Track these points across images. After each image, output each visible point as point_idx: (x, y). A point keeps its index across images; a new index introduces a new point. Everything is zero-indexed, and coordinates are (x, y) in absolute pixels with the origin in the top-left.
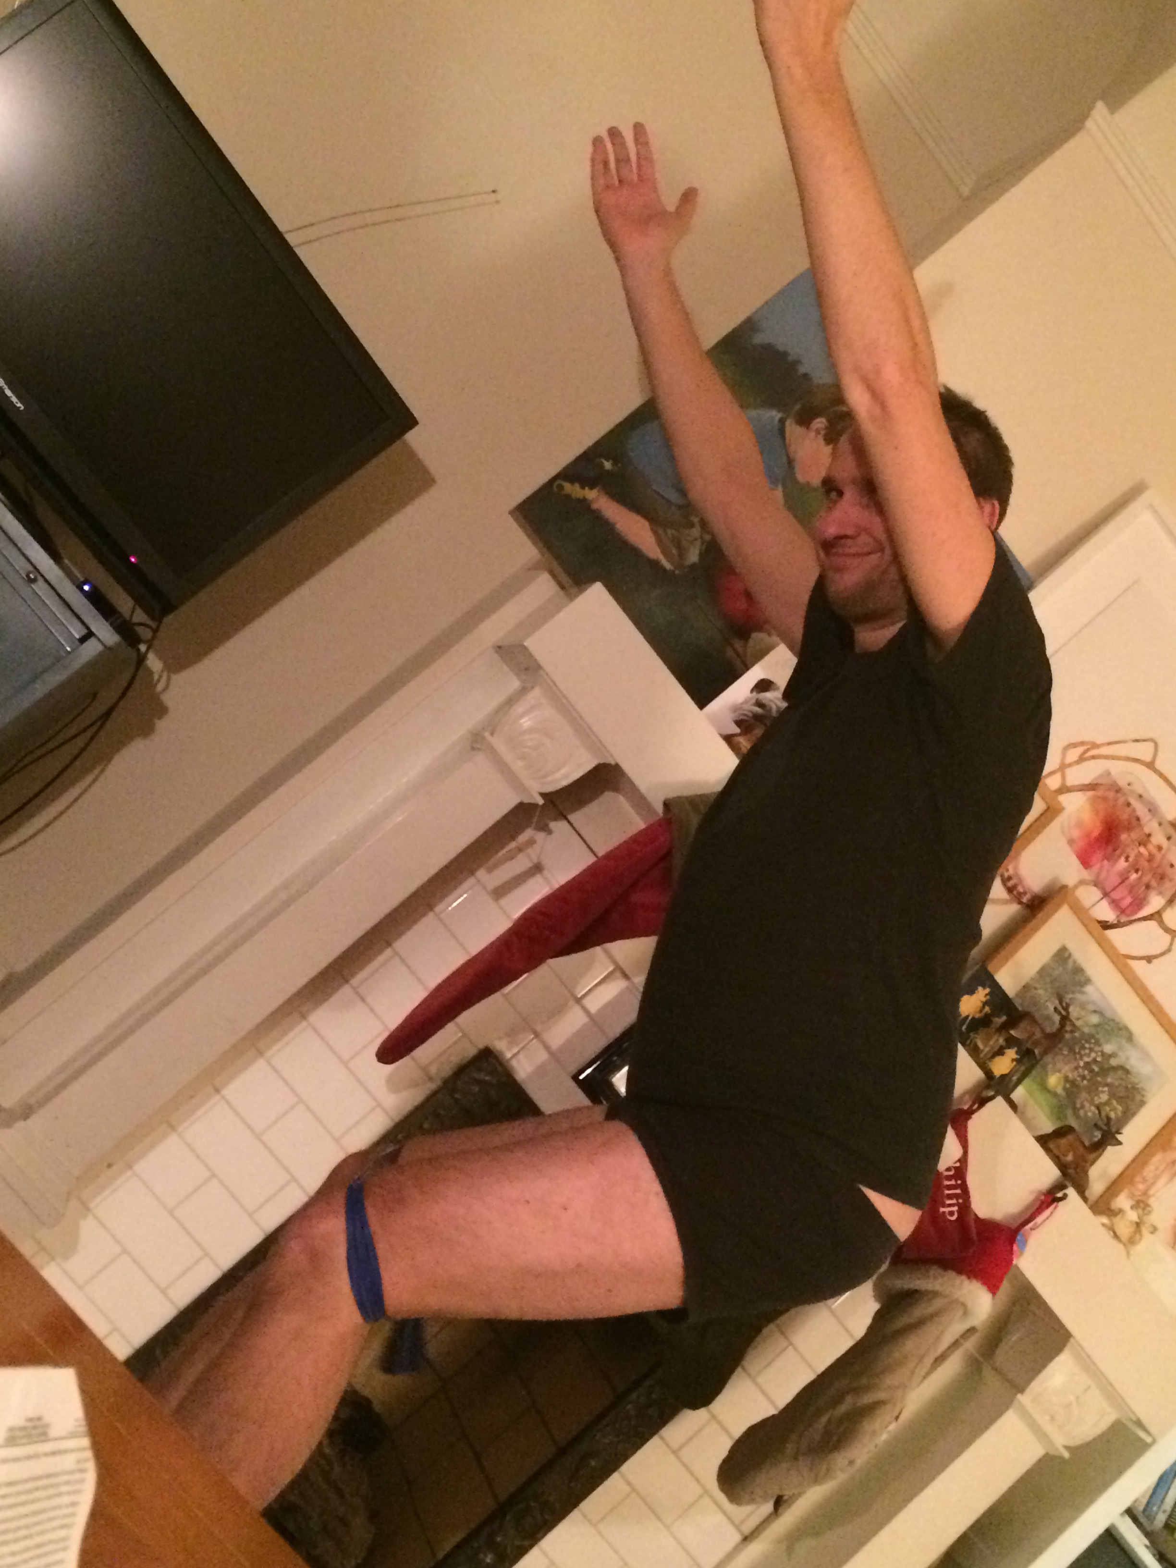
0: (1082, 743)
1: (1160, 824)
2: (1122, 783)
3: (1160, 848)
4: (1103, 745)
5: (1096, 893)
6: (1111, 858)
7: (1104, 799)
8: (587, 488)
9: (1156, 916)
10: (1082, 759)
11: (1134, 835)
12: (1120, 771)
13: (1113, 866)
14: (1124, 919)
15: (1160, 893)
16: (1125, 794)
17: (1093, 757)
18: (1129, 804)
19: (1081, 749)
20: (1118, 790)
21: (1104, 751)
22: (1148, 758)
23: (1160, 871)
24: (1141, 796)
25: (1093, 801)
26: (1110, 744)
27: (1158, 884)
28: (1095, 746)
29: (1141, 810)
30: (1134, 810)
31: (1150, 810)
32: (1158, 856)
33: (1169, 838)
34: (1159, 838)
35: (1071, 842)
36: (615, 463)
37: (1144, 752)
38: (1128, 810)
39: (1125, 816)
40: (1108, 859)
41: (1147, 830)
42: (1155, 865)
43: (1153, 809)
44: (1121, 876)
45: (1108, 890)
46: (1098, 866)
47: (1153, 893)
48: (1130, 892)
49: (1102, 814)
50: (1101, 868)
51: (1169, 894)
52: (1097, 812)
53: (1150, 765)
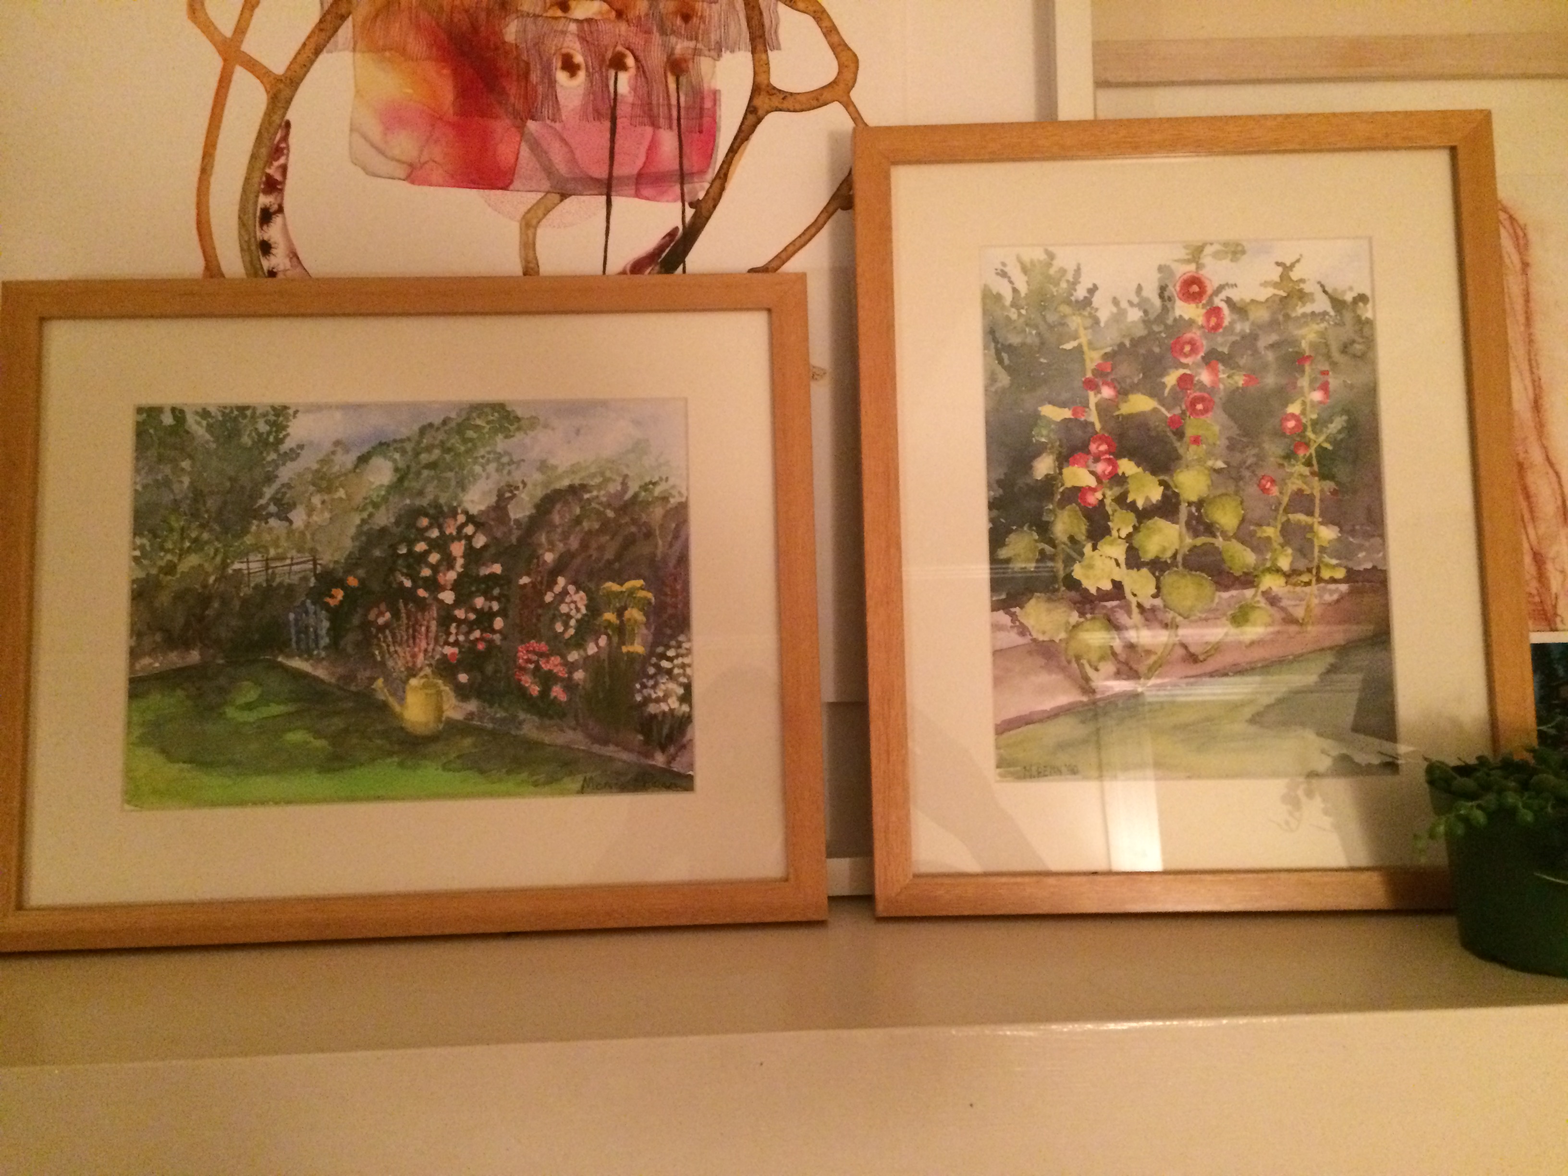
7: (390, 4)
9: (763, 102)
13: (555, 114)
27: (693, 37)
35: (415, 173)
40: (532, 114)
44: (598, 115)
45: (602, 174)
46: (525, 151)
47: (705, 64)
48: (655, 125)
49: (416, 45)
50: (536, 147)
51: (739, 28)
52: (402, 51)
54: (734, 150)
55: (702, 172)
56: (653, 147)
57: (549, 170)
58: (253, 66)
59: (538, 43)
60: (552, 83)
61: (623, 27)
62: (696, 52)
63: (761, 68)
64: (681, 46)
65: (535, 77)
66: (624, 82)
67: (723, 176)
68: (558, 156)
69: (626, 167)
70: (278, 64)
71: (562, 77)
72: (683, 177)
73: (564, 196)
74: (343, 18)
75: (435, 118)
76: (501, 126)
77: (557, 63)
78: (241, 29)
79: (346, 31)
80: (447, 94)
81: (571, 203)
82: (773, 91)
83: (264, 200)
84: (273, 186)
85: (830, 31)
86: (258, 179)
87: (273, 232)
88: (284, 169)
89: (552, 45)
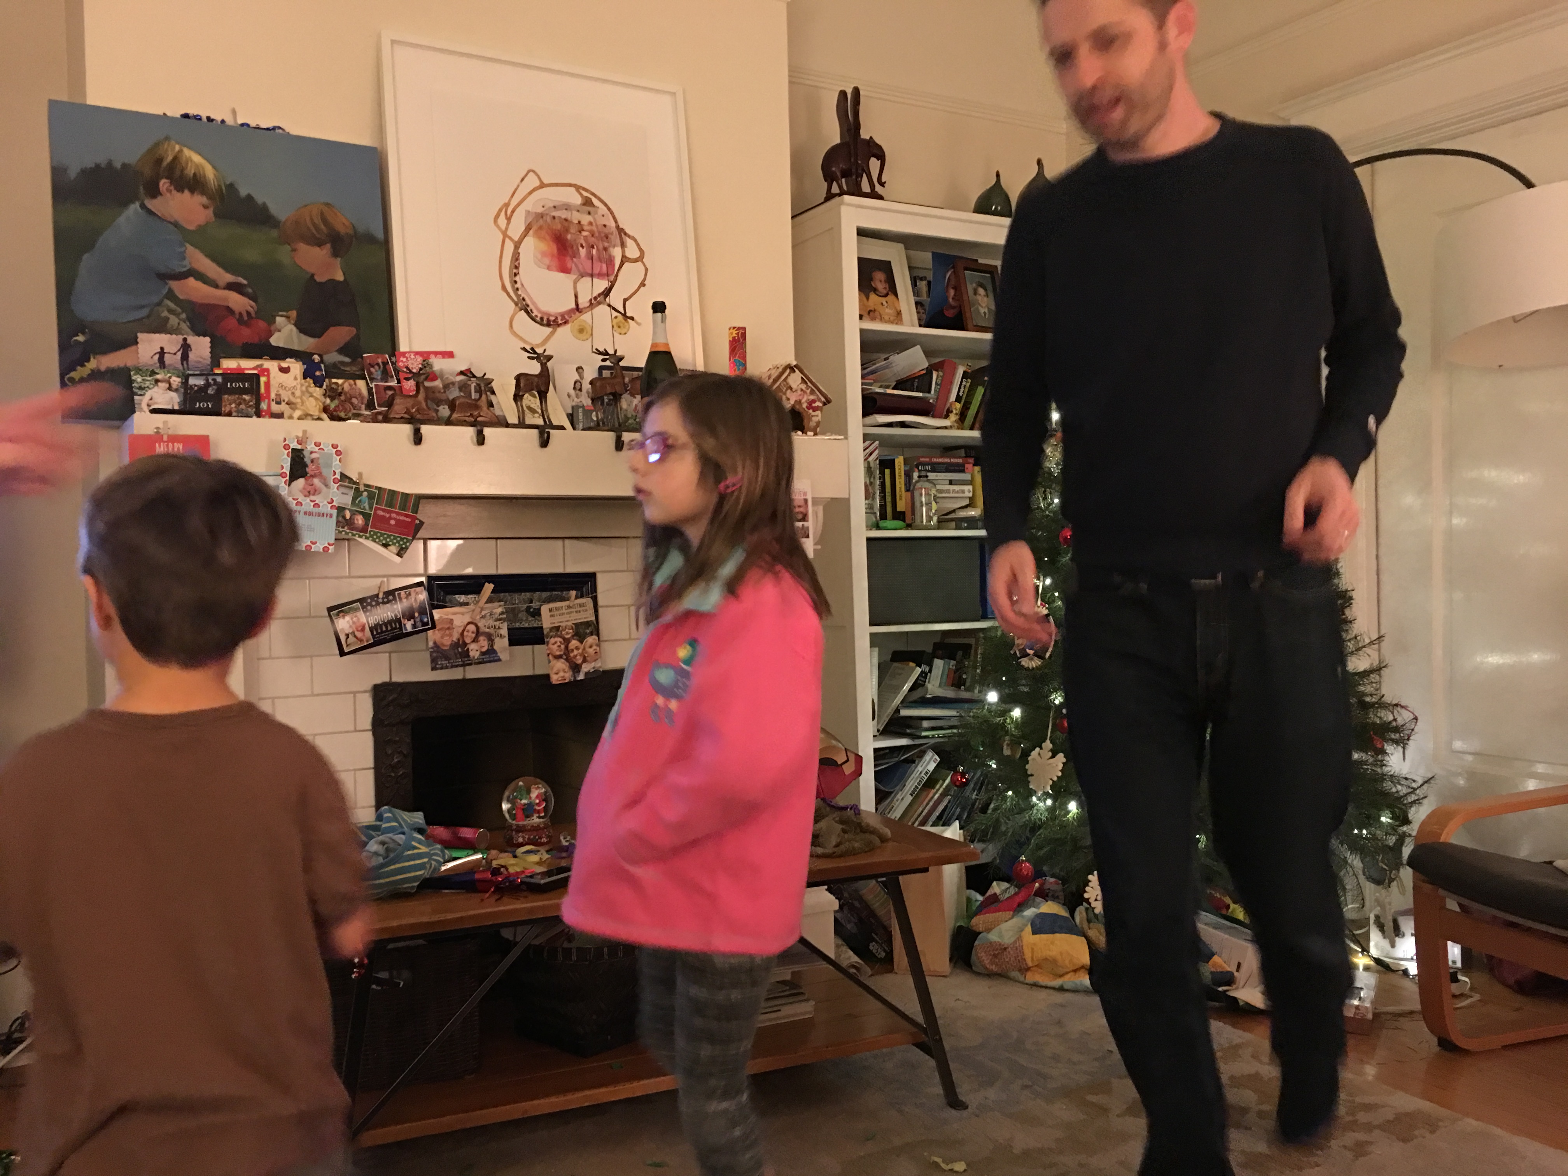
0: (500, 210)
1: (578, 211)
2: (540, 210)
3: (590, 223)
4: (510, 200)
5: (587, 280)
6: (575, 255)
7: (541, 228)
8: (86, 364)
9: (625, 259)
10: (509, 219)
11: (573, 230)
12: (533, 205)
13: (580, 257)
14: (612, 278)
15: (614, 246)
16: (547, 214)
17: (513, 212)
18: (554, 218)
19: (503, 214)
20: (542, 216)
21: (514, 202)
22: (538, 183)
23: (603, 235)
24: (555, 207)
25: (538, 235)
26: (512, 196)
27: (608, 242)
28: (507, 205)
29: (563, 214)
30: (560, 217)
31: (566, 209)
32: (594, 228)
33: (589, 213)
34: (586, 219)
35: (549, 268)
36: (83, 333)
37: (532, 181)
38: (557, 220)
39: (559, 227)
40: (575, 257)
41: (576, 222)
42: (597, 234)
43: (567, 207)
44: (588, 259)
45: (590, 272)
46: (573, 266)
47: (611, 249)
48: (601, 262)
49: (548, 237)
50: (576, 265)
51: (618, 241)
52: (544, 239)
53: (543, 185)
54: (619, 270)
55: (612, 274)
56: (601, 267)
57: (579, 271)
58: (510, 238)
59: (575, 240)
60: (578, 249)
61: (593, 239)
62: (609, 247)
63: (623, 252)
64: (606, 244)
65: (575, 248)
66: (594, 251)
67: (617, 276)
68: (580, 267)
69: (596, 271)
70: (516, 239)
71: (581, 249)
72: (608, 275)
73: (582, 277)
74: (530, 229)
75: (553, 256)
76: (568, 258)
77: (579, 246)
78: (507, 229)
79: (531, 232)
80: (555, 251)
81: (584, 278)
82: (626, 257)
83: (515, 271)
84: (517, 267)
85: (638, 245)
86: (513, 266)
87: (517, 278)
88: (519, 264)
89: (578, 241)
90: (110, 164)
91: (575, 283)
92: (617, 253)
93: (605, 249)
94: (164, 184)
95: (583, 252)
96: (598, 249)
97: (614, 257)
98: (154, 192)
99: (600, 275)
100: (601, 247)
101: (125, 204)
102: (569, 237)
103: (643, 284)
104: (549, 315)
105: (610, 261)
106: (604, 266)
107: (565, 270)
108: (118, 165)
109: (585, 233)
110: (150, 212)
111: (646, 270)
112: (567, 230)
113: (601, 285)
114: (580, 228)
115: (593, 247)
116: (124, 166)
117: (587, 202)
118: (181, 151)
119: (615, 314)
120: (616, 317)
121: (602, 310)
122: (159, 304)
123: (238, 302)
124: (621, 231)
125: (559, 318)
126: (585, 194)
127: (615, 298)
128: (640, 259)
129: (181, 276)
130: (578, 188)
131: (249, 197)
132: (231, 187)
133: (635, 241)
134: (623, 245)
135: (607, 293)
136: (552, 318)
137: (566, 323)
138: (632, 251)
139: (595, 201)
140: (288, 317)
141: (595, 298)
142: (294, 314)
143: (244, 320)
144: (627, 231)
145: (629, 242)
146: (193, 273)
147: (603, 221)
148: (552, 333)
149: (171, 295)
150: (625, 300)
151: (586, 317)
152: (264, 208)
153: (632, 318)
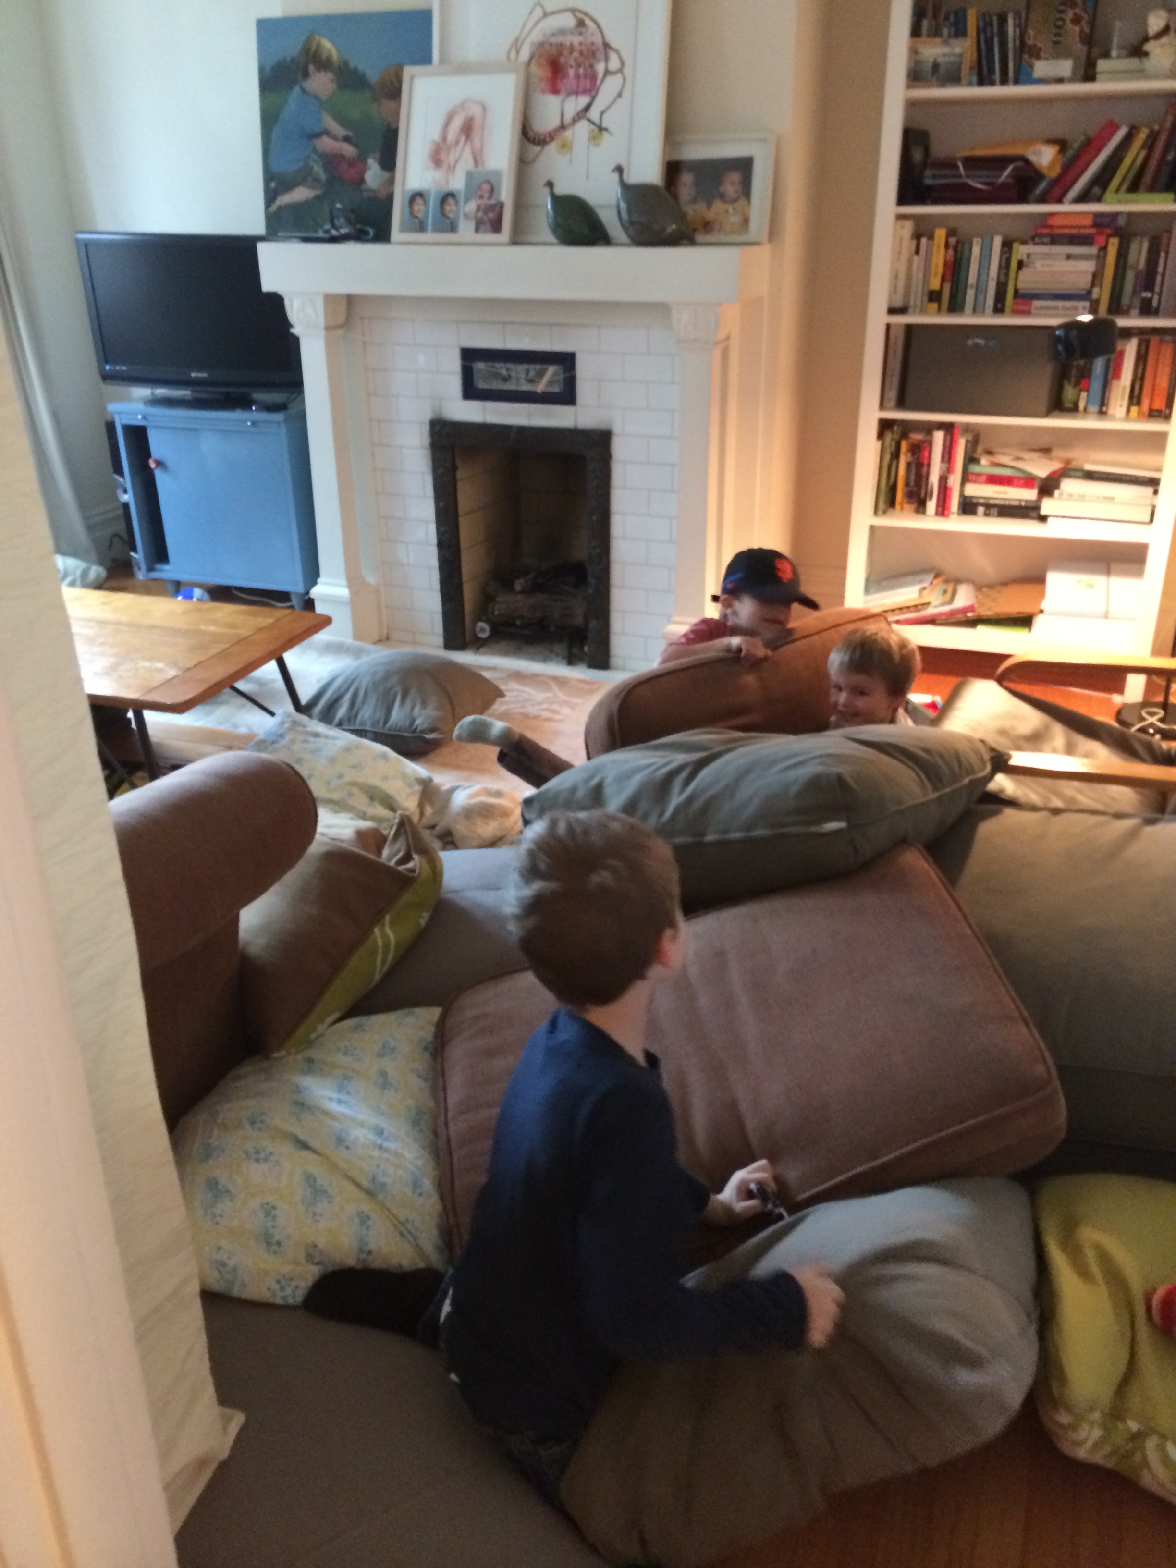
0: (512, 46)
1: (573, 33)
2: (541, 39)
3: (581, 44)
4: (520, 34)
5: (572, 98)
6: (565, 75)
9: (607, 72)
10: (518, 52)
11: (566, 53)
12: (536, 36)
14: (593, 93)
15: (598, 61)
17: (522, 44)
18: (551, 44)
19: (514, 48)
20: (541, 45)
21: (523, 36)
22: (542, 13)
23: (590, 52)
24: (553, 34)
25: (539, 64)
26: (522, 29)
28: (517, 40)
29: (559, 39)
30: (556, 43)
31: (562, 35)
32: (584, 48)
33: (581, 34)
34: (576, 40)
35: (546, 90)
36: (275, 180)
37: (538, 12)
38: (553, 46)
39: (555, 51)
41: (568, 44)
42: (585, 53)
43: (562, 32)
44: (576, 77)
45: (576, 91)
46: (563, 86)
47: (596, 65)
48: (586, 79)
49: (546, 64)
50: (565, 85)
51: (603, 56)
52: (544, 66)
53: (546, 15)
54: (600, 85)
55: (594, 89)
56: (585, 84)
57: (567, 90)
59: (566, 63)
60: (568, 71)
61: (581, 58)
62: (595, 63)
63: (606, 66)
64: (592, 61)
65: (565, 69)
66: (581, 70)
67: (598, 90)
68: (568, 87)
71: (570, 70)
72: (590, 91)
73: (569, 96)
74: (533, 58)
75: (548, 79)
76: (559, 80)
77: (569, 67)
79: (534, 60)
80: (550, 74)
82: (608, 70)
85: (620, 57)
89: (568, 63)
90: (285, 61)
91: (563, 103)
92: (600, 68)
93: (591, 66)
94: (311, 68)
95: (571, 72)
96: (585, 68)
97: (597, 73)
98: (306, 75)
99: (585, 92)
100: (587, 64)
101: (291, 88)
102: (562, 60)
103: (620, 95)
104: (539, 135)
105: (593, 78)
106: (588, 83)
107: (555, 91)
108: (289, 59)
109: (575, 54)
110: (303, 90)
111: (625, 79)
112: (560, 54)
113: (584, 100)
114: (572, 49)
115: (579, 66)
116: (293, 59)
117: (581, 24)
118: (319, 42)
119: (592, 127)
120: (593, 130)
121: (583, 126)
122: (309, 157)
123: (349, 150)
124: (606, 46)
125: (548, 136)
126: (579, 15)
127: (594, 114)
128: (620, 71)
129: (318, 135)
130: (573, 11)
131: (356, 69)
132: (346, 63)
133: (617, 52)
134: (607, 59)
135: (587, 108)
136: (542, 137)
137: (552, 139)
138: (614, 64)
139: (588, 22)
140: (375, 158)
141: (578, 114)
142: (378, 155)
143: (352, 163)
144: (613, 44)
145: (613, 57)
146: (327, 132)
147: (590, 39)
148: (541, 151)
149: (315, 150)
150: (602, 113)
151: (568, 134)
152: (364, 75)
153: (606, 130)
